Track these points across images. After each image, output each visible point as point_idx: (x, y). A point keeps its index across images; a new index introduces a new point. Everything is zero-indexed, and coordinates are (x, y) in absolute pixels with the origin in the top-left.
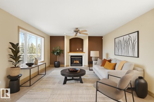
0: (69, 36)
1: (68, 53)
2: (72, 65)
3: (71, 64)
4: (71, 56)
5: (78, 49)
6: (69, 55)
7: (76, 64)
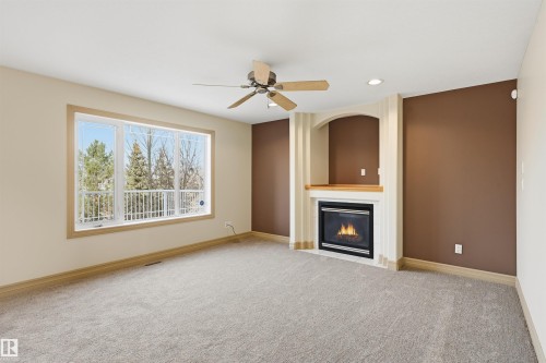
0: (312, 115)
1: (307, 188)
2: (324, 244)
3: (322, 239)
4: (322, 204)
5: (363, 172)
6: (313, 199)
7: (345, 241)
